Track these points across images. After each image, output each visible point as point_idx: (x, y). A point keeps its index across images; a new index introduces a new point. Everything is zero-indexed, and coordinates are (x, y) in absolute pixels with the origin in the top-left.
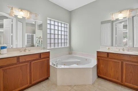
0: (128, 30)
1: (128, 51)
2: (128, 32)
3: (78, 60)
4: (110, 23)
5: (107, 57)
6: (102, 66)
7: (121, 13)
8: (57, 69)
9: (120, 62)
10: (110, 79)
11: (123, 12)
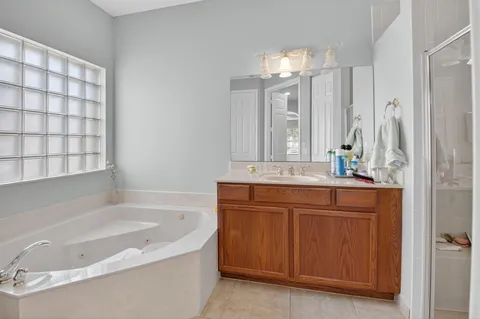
0: (298, 115)
1: (303, 175)
2: (299, 119)
3: (150, 221)
4: (256, 91)
5: (247, 199)
6: (233, 233)
7: (286, 56)
8: (20, 301)
9: (285, 211)
10: (259, 273)
11: (291, 54)
